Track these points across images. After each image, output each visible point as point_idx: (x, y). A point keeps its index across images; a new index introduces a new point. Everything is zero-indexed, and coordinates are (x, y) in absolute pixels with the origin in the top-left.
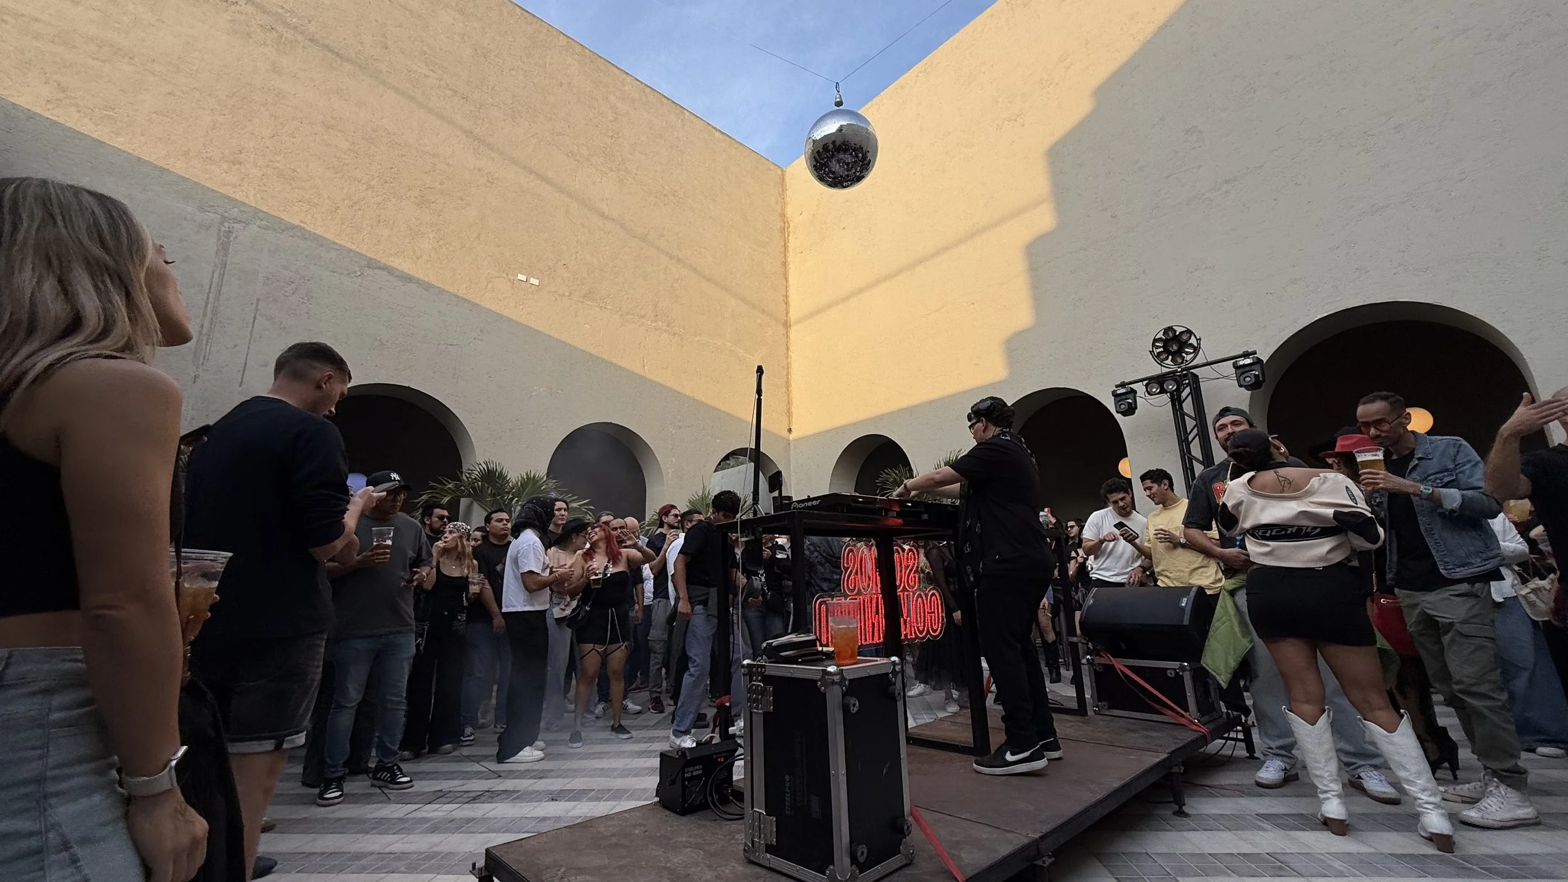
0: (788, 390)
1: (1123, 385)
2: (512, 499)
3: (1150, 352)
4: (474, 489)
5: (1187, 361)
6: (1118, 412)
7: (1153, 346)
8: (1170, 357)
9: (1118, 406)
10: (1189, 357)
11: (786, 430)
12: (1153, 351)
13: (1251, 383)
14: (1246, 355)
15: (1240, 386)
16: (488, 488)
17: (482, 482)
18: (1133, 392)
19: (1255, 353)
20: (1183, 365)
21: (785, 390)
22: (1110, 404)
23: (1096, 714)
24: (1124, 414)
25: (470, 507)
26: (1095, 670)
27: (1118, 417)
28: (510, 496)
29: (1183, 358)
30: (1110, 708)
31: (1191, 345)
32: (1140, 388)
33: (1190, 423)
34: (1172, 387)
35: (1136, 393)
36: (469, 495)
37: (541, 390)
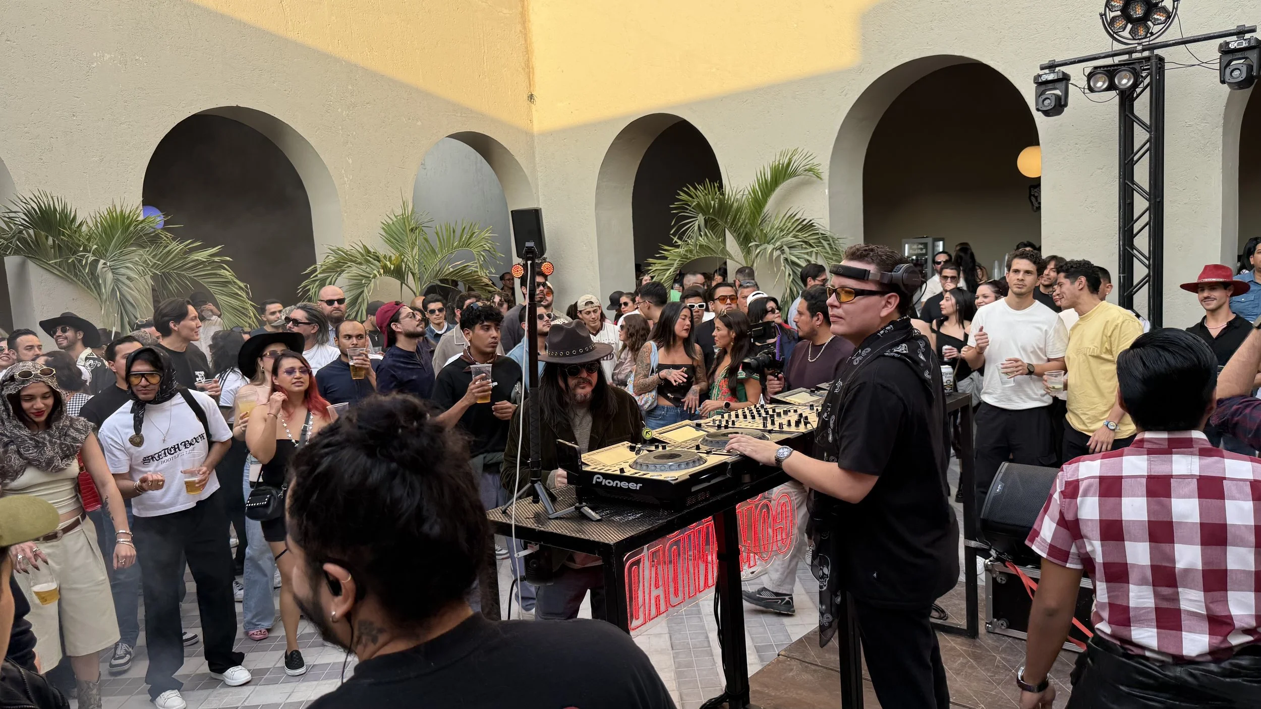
0: (525, 28)
1: (1052, 67)
2: (96, 262)
3: (1101, 15)
4: (24, 241)
5: (1152, 34)
6: (1038, 110)
7: (1106, 6)
8: (1129, 26)
9: (1041, 100)
10: (1156, 29)
11: (526, 97)
12: (1105, 14)
13: (1240, 79)
14: (1240, 33)
15: (1223, 82)
16: (47, 238)
17: (34, 228)
18: (1065, 78)
19: (1253, 30)
20: (1145, 42)
21: (519, 27)
22: (1029, 94)
23: (989, 632)
24: (1047, 113)
25: (22, 267)
26: (994, 580)
27: (1038, 117)
28: (91, 258)
29: (1148, 28)
30: (1010, 626)
31: (1164, 9)
32: (1078, 74)
33: (1141, 136)
34: (1125, 81)
35: (1069, 80)
36: (17, 252)
37: (107, 56)
